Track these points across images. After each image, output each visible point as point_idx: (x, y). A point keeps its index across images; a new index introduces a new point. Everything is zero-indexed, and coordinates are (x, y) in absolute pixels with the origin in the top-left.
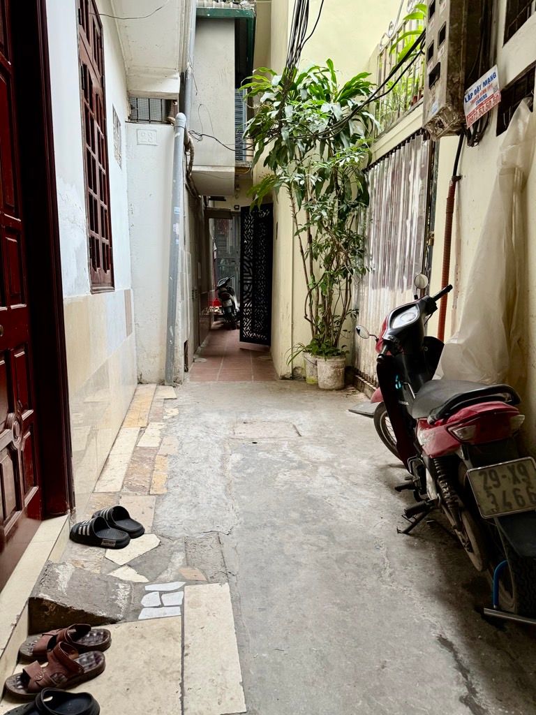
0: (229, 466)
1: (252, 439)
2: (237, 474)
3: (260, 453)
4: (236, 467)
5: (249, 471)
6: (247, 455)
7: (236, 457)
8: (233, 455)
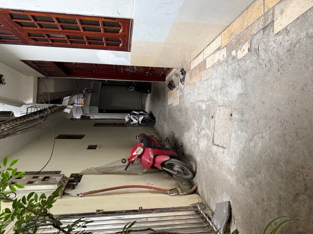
0: (200, 104)
1: (214, 117)
2: (197, 107)
3: (205, 118)
4: (200, 106)
5: (198, 112)
6: (204, 112)
7: (204, 107)
8: (205, 105)
